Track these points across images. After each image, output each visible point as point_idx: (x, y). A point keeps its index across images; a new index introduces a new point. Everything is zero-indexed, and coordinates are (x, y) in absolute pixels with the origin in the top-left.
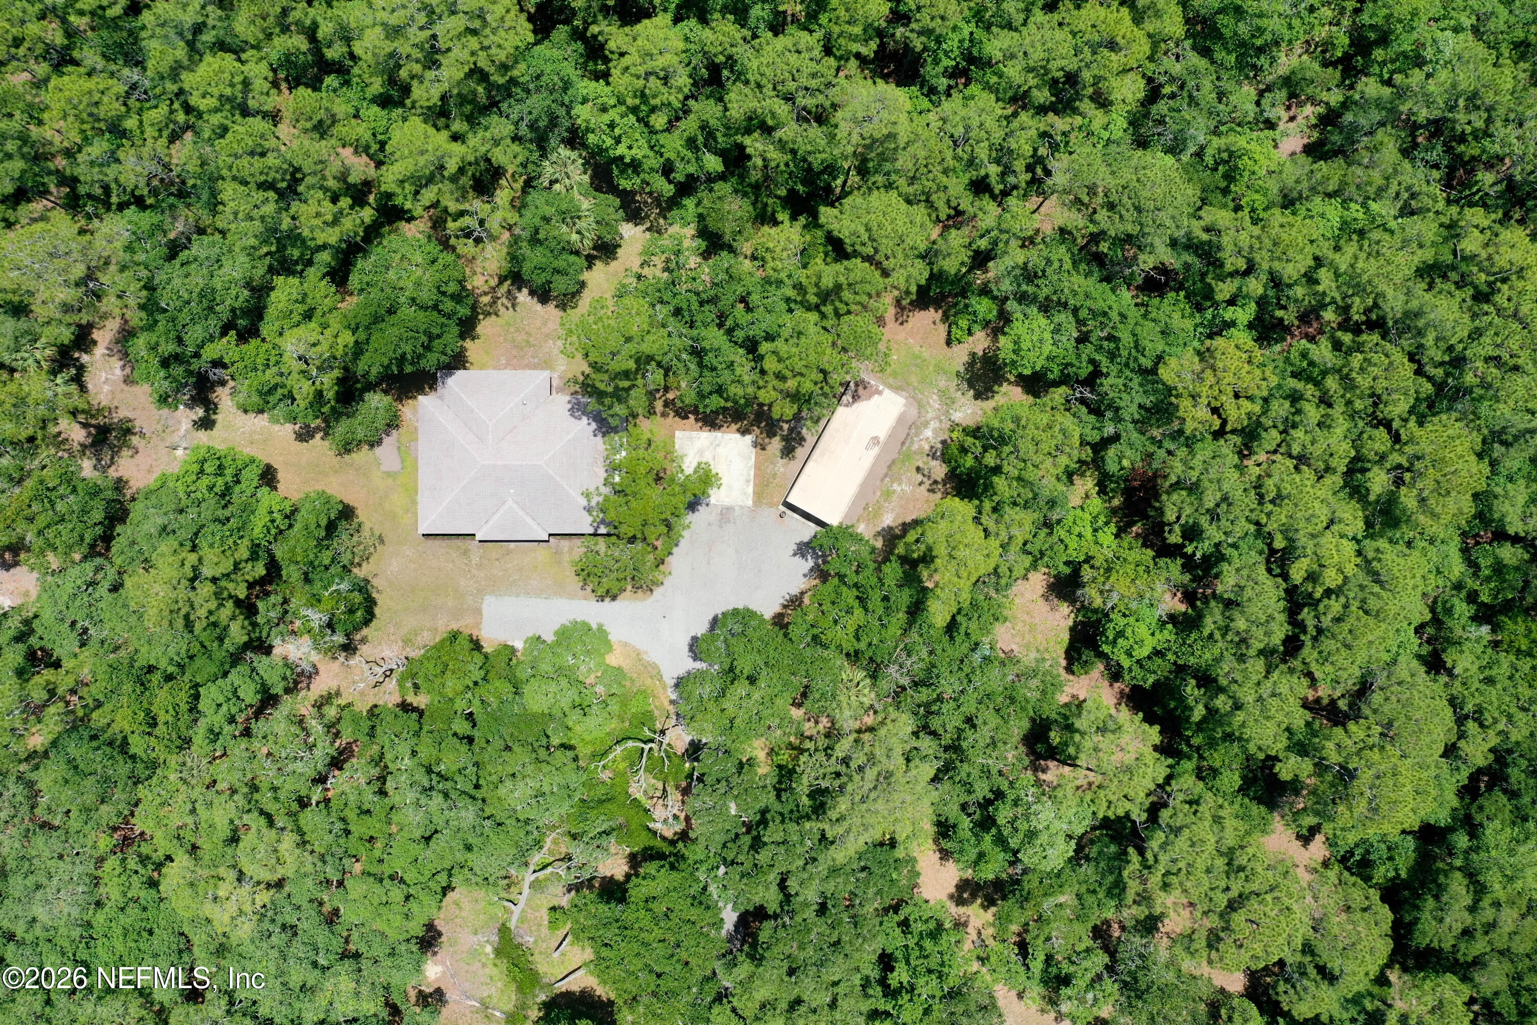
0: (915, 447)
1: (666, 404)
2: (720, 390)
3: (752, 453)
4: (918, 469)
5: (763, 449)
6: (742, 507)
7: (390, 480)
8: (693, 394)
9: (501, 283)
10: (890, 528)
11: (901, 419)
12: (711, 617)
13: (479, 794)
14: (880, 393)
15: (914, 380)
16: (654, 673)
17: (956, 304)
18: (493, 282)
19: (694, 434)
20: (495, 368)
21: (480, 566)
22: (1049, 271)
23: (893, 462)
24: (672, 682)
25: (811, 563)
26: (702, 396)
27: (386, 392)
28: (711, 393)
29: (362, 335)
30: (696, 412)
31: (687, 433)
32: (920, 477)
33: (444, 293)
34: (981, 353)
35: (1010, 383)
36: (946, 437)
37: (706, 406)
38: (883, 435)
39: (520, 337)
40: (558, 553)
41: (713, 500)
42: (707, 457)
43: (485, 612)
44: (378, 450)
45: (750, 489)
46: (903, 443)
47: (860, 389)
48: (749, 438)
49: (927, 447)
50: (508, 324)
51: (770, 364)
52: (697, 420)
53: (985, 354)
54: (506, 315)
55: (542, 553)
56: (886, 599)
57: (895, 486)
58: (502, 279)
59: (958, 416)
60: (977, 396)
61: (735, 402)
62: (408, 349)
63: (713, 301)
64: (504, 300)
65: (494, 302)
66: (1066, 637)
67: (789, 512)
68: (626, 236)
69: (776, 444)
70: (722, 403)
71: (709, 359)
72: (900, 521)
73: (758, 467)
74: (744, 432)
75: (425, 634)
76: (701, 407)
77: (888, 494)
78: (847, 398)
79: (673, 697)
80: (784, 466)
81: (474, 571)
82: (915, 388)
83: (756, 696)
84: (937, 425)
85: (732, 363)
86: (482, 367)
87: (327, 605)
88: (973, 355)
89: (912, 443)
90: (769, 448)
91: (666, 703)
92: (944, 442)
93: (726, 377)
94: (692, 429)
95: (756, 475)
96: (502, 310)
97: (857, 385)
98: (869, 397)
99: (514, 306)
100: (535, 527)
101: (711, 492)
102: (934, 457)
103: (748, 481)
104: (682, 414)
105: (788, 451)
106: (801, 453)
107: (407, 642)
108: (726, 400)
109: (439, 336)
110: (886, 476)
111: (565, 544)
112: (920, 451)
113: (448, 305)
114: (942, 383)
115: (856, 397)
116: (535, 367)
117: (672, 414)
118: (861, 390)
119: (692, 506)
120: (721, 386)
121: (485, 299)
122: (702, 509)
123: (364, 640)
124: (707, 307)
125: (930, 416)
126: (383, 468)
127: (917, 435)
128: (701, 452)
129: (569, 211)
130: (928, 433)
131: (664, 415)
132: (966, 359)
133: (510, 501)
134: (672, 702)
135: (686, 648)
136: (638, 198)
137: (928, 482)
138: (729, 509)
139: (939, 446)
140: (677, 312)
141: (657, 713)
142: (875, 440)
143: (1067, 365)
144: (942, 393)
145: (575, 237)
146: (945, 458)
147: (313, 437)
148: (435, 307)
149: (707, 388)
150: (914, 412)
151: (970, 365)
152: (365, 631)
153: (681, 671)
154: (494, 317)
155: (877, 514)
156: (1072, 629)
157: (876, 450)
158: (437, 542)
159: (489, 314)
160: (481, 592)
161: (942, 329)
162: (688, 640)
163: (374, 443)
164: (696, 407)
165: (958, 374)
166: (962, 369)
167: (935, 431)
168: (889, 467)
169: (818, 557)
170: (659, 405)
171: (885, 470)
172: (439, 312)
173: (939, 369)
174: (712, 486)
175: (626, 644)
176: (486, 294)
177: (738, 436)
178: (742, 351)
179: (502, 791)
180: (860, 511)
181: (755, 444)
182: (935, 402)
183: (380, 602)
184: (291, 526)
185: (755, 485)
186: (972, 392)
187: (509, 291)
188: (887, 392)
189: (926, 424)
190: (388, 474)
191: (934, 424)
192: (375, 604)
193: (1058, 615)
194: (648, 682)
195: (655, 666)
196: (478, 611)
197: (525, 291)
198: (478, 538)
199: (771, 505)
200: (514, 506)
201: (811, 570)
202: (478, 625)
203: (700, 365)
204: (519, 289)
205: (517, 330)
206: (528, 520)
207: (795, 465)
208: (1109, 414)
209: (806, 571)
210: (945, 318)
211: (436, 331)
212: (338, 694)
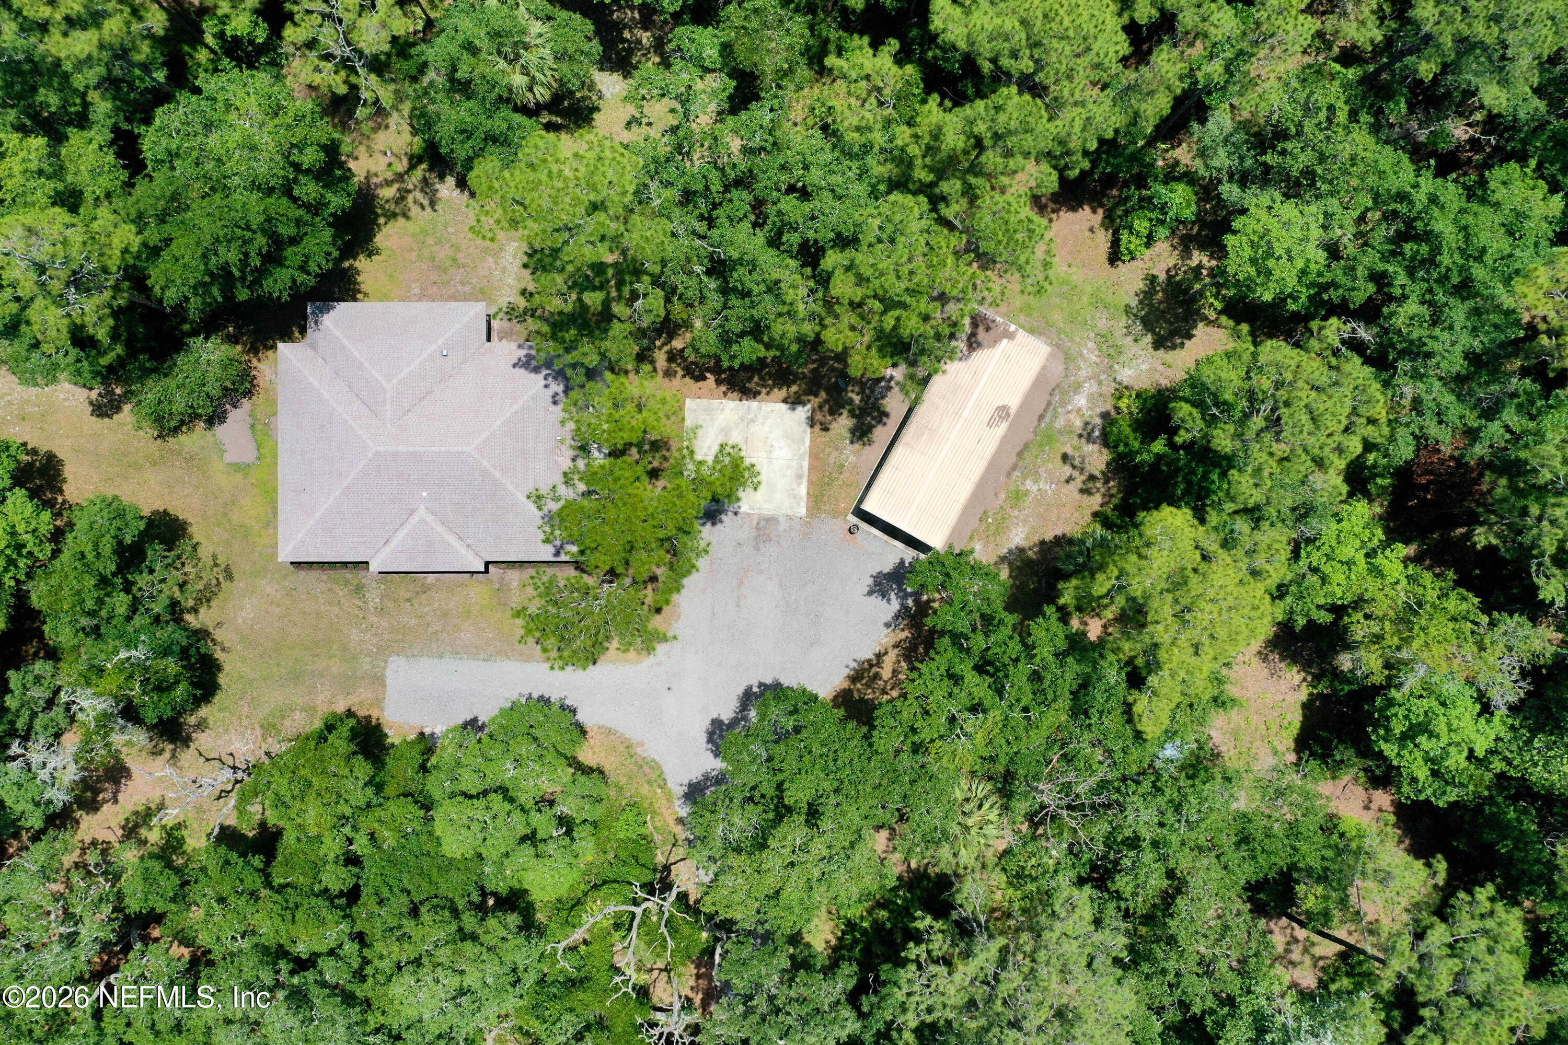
0: (1061, 423)
1: (672, 357)
2: (757, 330)
3: (806, 435)
4: (1065, 458)
5: (826, 429)
6: (789, 517)
7: (239, 477)
8: (712, 337)
9: (412, 167)
10: (1021, 550)
11: (1041, 379)
12: (740, 691)
13: (360, 991)
14: (1011, 336)
15: (1058, 318)
16: (654, 776)
17: (1128, 198)
18: (401, 166)
19: (716, 403)
20: (402, 299)
21: (380, 611)
22: (1309, 126)
23: (1026, 446)
24: (681, 791)
25: (895, 605)
26: (727, 340)
27: (232, 340)
28: (742, 335)
29: (153, 235)
30: (717, 370)
31: (704, 402)
32: (1067, 470)
33: (297, 167)
34: (1162, 277)
35: (1209, 322)
36: (1108, 407)
37: (733, 357)
38: (1014, 404)
39: (443, 253)
40: (502, 589)
41: (744, 507)
42: (736, 437)
43: (389, 682)
44: (220, 430)
45: (803, 490)
46: (1041, 417)
47: (981, 331)
48: (802, 412)
49: (1078, 423)
50: (424, 232)
51: (842, 287)
52: (718, 382)
53: (1170, 277)
54: (421, 217)
55: (478, 592)
56: (1036, 677)
57: (1029, 484)
58: (414, 161)
59: (1127, 375)
60: (1159, 344)
61: (781, 348)
62: (232, 256)
63: (744, 181)
64: (419, 195)
65: (401, 198)
66: (1296, 719)
67: (864, 526)
68: (607, 94)
69: (844, 423)
70: (761, 352)
71: (739, 275)
72: (1036, 539)
73: (814, 455)
74: (794, 402)
75: (297, 715)
76: (725, 358)
77: (1017, 497)
78: (960, 345)
79: (683, 812)
80: (854, 453)
81: (373, 619)
82: (1059, 331)
83: (819, 847)
84: (1095, 389)
85: (777, 282)
86: (384, 298)
87: (111, 683)
88: (1152, 279)
89: (1055, 416)
90: (833, 426)
91: (672, 823)
92: (1105, 416)
93: (767, 307)
94: (712, 396)
95: (811, 468)
96: (415, 211)
97: (975, 324)
98: (995, 342)
99: (433, 204)
100: (463, 551)
101: (740, 494)
102: (1089, 439)
103: (799, 477)
104: (696, 373)
105: (861, 433)
106: (882, 435)
107: (268, 728)
108: (768, 347)
109: (294, 241)
110: (1014, 468)
111: (514, 577)
112: (1067, 430)
113: (309, 189)
114: (1102, 324)
115: (973, 344)
116: (466, 298)
117: (680, 372)
118: (981, 334)
119: (712, 515)
120: (757, 323)
121: (388, 193)
122: (727, 519)
123: (201, 726)
124: (734, 194)
125: (1083, 373)
126: (229, 457)
127: (1063, 403)
128: (726, 430)
129: (509, 34)
130: (1081, 401)
131: (668, 374)
132: (1140, 285)
133: (422, 512)
134: (680, 821)
135: (704, 737)
136: (627, 35)
137: (1080, 478)
138: (770, 521)
139: (1098, 421)
140: (688, 197)
141: (657, 837)
142: (1003, 411)
143: (1325, 287)
144: (1103, 338)
145: (519, 80)
146: (1106, 440)
147: (118, 409)
148: (288, 192)
149: (735, 326)
150: (1058, 368)
151: (1147, 295)
152: (204, 711)
153: (695, 775)
154: (401, 221)
155: (1001, 528)
156: (1307, 706)
157: (1004, 427)
158: (314, 575)
159: (394, 215)
160: (383, 651)
161: (1103, 239)
162: (706, 724)
163: (215, 418)
164: (718, 360)
165: (1127, 309)
166: (1134, 302)
167: (1091, 398)
168: (1020, 454)
169: (907, 595)
170: (661, 357)
171: (1013, 459)
172: (294, 199)
173: (1098, 302)
174: (743, 485)
175: (610, 731)
176: (388, 183)
177: (784, 407)
178: (793, 263)
179: (397, 989)
180: (975, 523)
181: (812, 422)
182: (1090, 352)
183: (226, 667)
184: (56, 553)
185: (811, 483)
186: (1149, 338)
187: (425, 180)
188: (1022, 335)
189: (1077, 388)
190: (236, 467)
191: (1089, 388)
192: (219, 668)
193: (1284, 685)
194: (645, 790)
195: (655, 765)
196: (379, 681)
197: (450, 181)
198: (374, 567)
199: (836, 514)
200: (429, 518)
201: (897, 617)
202: (378, 702)
203: (725, 291)
204: (442, 177)
205: (438, 242)
206: (452, 539)
207: (874, 453)
208: (1404, 365)
209: (889, 617)
210: (1109, 221)
211: (286, 230)
212: (161, 807)
